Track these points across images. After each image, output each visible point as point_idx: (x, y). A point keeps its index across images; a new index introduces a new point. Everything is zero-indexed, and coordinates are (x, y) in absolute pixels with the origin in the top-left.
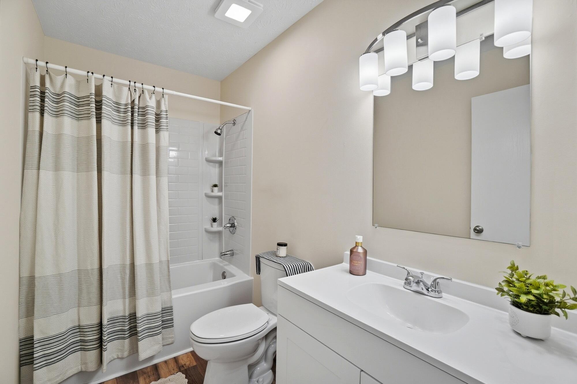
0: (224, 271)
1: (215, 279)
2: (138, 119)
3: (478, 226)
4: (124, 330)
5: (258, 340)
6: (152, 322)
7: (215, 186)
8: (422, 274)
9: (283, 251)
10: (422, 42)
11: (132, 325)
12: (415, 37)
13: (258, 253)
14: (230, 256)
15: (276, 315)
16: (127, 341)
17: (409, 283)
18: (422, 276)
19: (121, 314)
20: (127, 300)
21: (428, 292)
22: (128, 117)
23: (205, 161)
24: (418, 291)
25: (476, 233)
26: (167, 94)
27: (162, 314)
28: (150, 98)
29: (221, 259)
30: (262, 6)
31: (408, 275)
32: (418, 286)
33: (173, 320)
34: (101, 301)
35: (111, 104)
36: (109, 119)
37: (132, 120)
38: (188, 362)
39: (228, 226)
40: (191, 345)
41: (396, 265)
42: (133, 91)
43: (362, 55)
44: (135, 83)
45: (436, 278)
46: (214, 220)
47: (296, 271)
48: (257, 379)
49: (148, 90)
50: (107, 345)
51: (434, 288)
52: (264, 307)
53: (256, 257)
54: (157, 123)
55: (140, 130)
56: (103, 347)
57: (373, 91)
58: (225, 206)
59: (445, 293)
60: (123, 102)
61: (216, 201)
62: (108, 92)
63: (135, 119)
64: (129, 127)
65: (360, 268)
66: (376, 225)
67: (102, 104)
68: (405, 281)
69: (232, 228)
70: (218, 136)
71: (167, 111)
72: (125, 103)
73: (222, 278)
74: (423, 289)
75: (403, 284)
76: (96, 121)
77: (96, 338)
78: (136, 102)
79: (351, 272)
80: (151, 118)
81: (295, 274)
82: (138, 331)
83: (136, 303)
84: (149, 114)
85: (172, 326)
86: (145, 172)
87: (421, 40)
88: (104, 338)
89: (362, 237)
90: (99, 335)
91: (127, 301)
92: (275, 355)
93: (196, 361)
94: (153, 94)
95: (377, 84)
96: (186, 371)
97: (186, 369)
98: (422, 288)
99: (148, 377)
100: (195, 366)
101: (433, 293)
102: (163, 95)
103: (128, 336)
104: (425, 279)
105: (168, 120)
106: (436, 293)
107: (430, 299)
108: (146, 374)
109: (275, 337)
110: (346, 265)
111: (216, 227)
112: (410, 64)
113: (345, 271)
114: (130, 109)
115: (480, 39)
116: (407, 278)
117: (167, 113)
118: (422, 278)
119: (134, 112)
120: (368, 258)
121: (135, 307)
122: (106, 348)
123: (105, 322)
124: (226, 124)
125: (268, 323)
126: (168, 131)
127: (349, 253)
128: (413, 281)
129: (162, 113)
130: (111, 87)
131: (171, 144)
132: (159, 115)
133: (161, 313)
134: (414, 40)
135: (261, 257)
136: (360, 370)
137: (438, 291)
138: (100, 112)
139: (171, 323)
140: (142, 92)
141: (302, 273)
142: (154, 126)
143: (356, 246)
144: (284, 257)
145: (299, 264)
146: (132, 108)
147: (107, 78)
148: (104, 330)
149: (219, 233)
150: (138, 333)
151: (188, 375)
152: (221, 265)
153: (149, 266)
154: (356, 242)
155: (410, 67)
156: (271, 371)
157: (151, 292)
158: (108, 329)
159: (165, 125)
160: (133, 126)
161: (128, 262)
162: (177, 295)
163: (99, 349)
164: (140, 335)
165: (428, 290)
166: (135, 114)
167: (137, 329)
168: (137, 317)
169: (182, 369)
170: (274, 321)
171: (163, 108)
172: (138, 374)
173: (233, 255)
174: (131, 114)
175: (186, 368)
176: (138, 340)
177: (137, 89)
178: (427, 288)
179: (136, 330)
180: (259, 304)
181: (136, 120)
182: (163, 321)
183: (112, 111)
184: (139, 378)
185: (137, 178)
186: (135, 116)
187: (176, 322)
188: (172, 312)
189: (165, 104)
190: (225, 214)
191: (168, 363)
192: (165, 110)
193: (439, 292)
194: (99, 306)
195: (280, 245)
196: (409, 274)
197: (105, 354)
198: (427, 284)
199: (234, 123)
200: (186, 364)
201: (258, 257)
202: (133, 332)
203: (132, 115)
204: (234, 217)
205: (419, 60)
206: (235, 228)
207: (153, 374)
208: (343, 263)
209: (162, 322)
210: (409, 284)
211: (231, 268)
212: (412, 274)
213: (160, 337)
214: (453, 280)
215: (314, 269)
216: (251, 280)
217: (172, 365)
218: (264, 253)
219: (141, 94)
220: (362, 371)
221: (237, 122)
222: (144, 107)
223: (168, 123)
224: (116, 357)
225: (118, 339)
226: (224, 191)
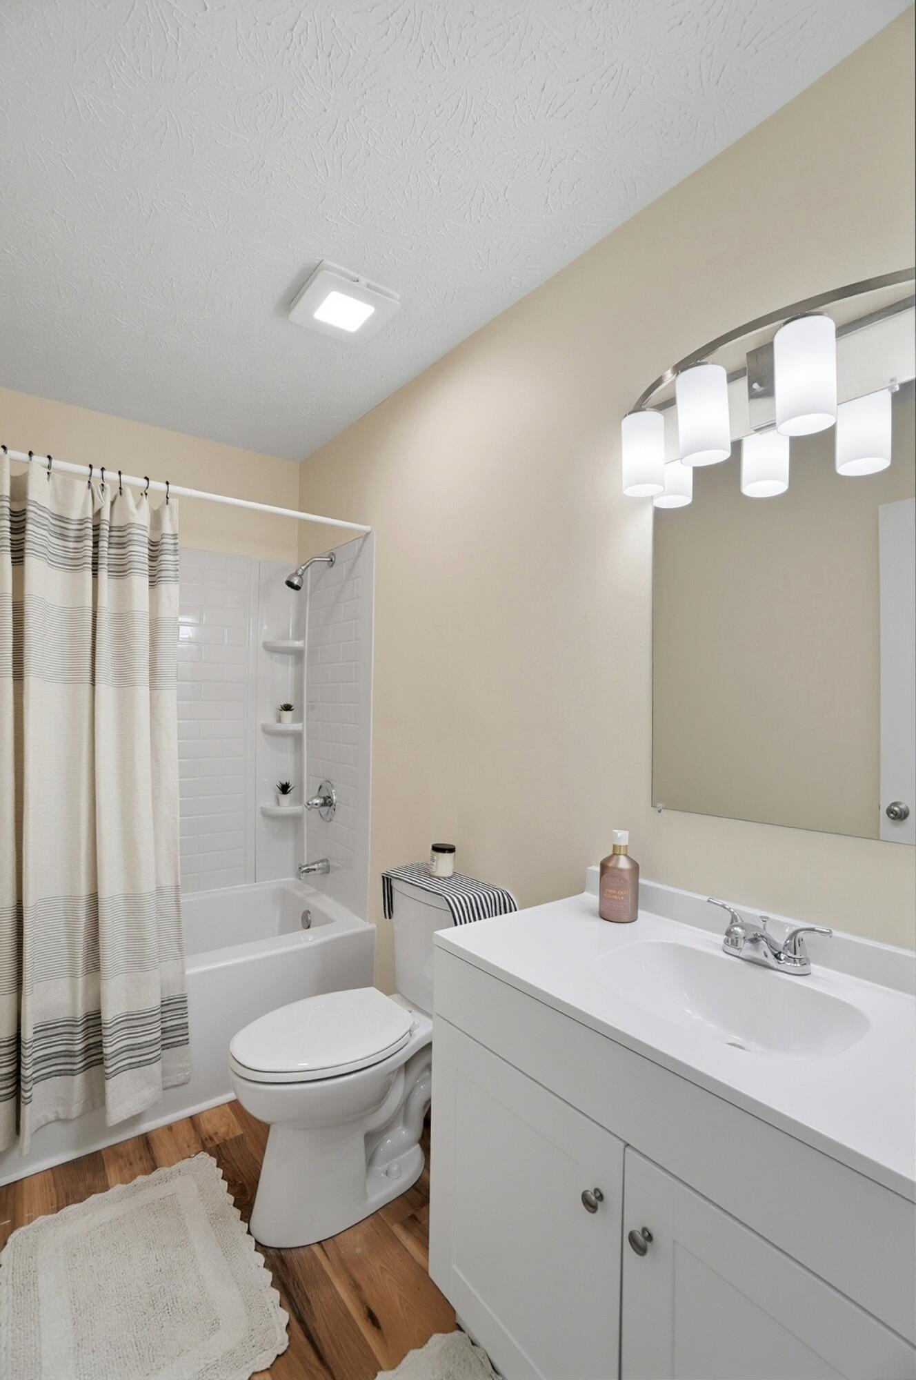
0: (308, 909)
1: (284, 929)
2: (109, 554)
3: (895, 804)
4: (72, 1054)
5: (388, 1074)
6: (137, 1033)
7: (287, 708)
8: (765, 921)
9: (444, 865)
10: (762, 389)
11: (91, 1041)
12: (746, 377)
13: (388, 869)
14: (321, 874)
15: (429, 1016)
16: (79, 1079)
17: (735, 941)
18: (764, 925)
19: (65, 1014)
20: (80, 979)
21: (779, 963)
22: (86, 550)
23: (263, 650)
24: (756, 958)
25: (893, 818)
26: (176, 495)
27: (162, 1013)
28: (138, 506)
29: (299, 882)
30: (398, 296)
31: (732, 922)
32: (757, 949)
33: (187, 1027)
34: (18, 985)
35: (48, 519)
36: (43, 555)
37: (96, 556)
38: (223, 1128)
39: (316, 804)
40: (230, 1087)
41: (706, 898)
42: (97, 488)
43: (626, 416)
44: (103, 469)
45: (798, 928)
46: (285, 789)
47: (475, 912)
48: (386, 1166)
49: (134, 487)
50: (31, 1088)
51: (791, 952)
52: (402, 995)
53: (383, 877)
54: (153, 564)
55: (113, 581)
56: (23, 1093)
57: (652, 498)
58: (308, 756)
59: (815, 963)
60: (75, 514)
61: (289, 742)
62: (40, 493)
63: (101, 554)
64: (89, 574)
65: (623, 907)
66: (660, 805)
67: (24, 520)
68: (726, 936)
69: (326, 809)
70: (295, 591)
71: (177, 534)
72: (78, 518)
73: (301, 927)
74: (766, 956)
75: (722, 943)
76: (12, 558)
77: (6, 1072)
78: (106, 515)
79: (603, 916)
80: (140, 552)
81: (475, 920)
82: (106, 1055)
83: (101, 989)
84: (135, 543)
85: (186, 1042)
86: (124, 680)
87: (761, 385)
88: (26, 1072)
89: (627, 832)
90: (14, 1067)
91: (81, 981)
92: (428, 1106)
93: (243, 1127)
94: (144, 496)
95: (661, 483)
96: (220, 1149)
97: (218, 1145)
98: (764, 952)
99: (128, 1164)
100: (238, 1136)
101: (789, 964)
102: (167, 498)
103: (82, 1067)
104: (771, 932)
105: (177, 557)
106: (795, 965)
107: (783, 978)
108: (122, 1157)
109: (429, 1067)
110: (591, 898)
111: (287, 805)
112: (736, 438)
113: (590, 912)
114: (90, 532)
115: (889, 390)
116: (730, 930)
117: (177, 541)
118: (765, 929)
119: (100, 539)
120: (641, 881)
121: (98, 998)
122: (29, 1097)
123: (28, 1034)
124: (311, 563)
125: (410, 1034)
126: (177, 581)
127: (598, 869)
128: (744, 938)
129: (164, 541)
130: (47, 480)
131: (184, 611)
132: (156, 546)
133: (158, 1011)
134: (743, 383)
135: (392, 877)
136: (622, 1145)
137: (800, 959)
138: (22, 537)
139: (183, 1035)
140: (119, 490)
141: (489, 917)
142: (146, 570)
143: (614, 854)
144: (448, 878)
145: (483, 894)
146: (96, 528)
147: (40, 460)
148: (25, 1052)
149: (296, 819)
150: (106, 1060)
151: (222, 1158)
152: (300, 894)
153: (133, 901)
154: (614, 845)
155: (737, 446)
156: (418, 1147)
157: (138, 962)
158: (35, 1049)
159: (171, 567)
160: (97, 570)
161: (83, 890)
162: (197, 967)
163: (12, 1099)
164: (111, 1065)
165: (777, 956)
166: (101, 544)
167: (104, 1049)
168: (103, 1022)
169: (209, 1145)
170: (424, 1029)
171: (168, 528)
172: (104, 1157)
173: (328, 872)
174: (94, 543)
175: (218, 1143)
176: (105, 1077)
177: (107, 485)
178: (776, 952)
179: (102, 1053)
180: (389, 988)
181: (104, 557)
182: (164, 1031)
183: (51, 538)
184: (106, 1169)
185: (105, 690)
186: (102, 547)
187: (194, 1032)
188: (186, 1008)
189: (171, 520)
190: (308, 775)
191: (173, 1129)
192: (172, 533)
193: (804, 961)
194: (14, 996)
195: (438, 849)
196: (737, 921)
197: (26, 1110)
198: (775, 942)
199: (331, 561)
200: (219, 1132)
201: (387, 878)
202: (94, 1056)
203: (96, 544)
204: (329, 782)
205: (757, 430)
206: (333, 806)
207: (141, 1158)
208: (585, 893)
209: (162, 1033)
210: (735, 943)
211: (323, 903)
212: (741, 919)
213: (156, 1068)
214: (835, 933)
215: (517, 909)
216: (371, 932)
217: (186, 1134)
218: (402, 869)
219: (115, 497)
220: (628, 1145)
221: (338, 560)
222: (121, 527)
223: (178, 563)
224: (52, 1117)
225: (60, 1073)
226: (308, 720)
